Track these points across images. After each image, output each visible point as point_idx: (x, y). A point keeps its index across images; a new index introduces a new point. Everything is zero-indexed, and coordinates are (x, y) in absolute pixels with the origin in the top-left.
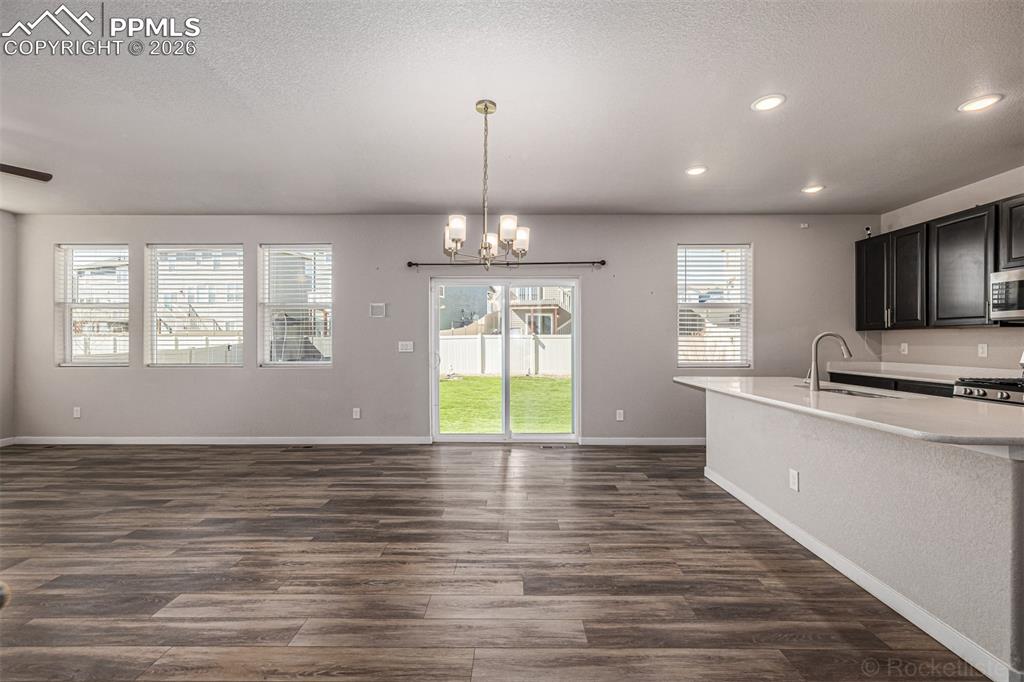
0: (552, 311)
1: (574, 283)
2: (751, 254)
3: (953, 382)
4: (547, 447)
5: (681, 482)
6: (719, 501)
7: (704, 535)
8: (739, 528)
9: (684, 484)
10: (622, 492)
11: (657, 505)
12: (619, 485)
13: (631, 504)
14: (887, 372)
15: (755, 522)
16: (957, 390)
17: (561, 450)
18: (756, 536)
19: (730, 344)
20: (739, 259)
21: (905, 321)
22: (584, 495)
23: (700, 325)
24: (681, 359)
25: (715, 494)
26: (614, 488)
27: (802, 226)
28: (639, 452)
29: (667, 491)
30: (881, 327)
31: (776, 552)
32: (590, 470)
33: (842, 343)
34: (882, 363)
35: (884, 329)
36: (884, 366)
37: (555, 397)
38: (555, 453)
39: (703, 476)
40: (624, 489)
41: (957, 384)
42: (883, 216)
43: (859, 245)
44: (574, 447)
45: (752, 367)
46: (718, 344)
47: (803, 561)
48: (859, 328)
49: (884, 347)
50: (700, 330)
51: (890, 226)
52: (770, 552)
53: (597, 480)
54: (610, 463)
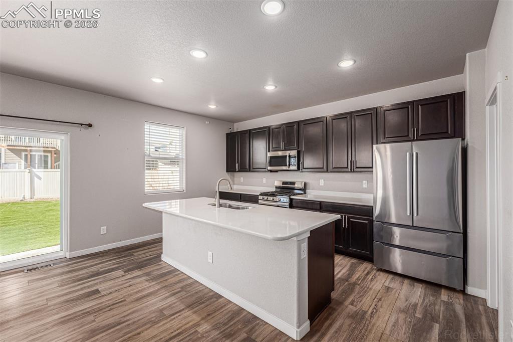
0: (50, 152)
1: (63, 137)
2: (184, 133)
3: (258, 194)
4: (32, 269)
5: (147, 270)
6: (171, 276)
7: (164, 309)
8: (183, 293)
9: (149, 270)
10: (103, 293)
11: (130, 295)
12: (100, 287)
13: (110, 302)
14: (237, 190)
15: (190, 285)
16: (260, 197)
17: (49, 268)
18: (192, 295)
19: (171, 174)
20: (179, 134)
21: (243, 169)
22: (67, 310)
23: (156, 164)
24: (147, 189)
25: (168, 272)
26: (97, 291)
27: (207, 123)
28: (119, 252)
29: (138, 280)
30: (235, 171)
31: (203, 303)
32: (75, 281)
33: (228, 183)
34: (235, 186)
35: (236, 172)
36: (235, 187)
37: (49, 216)
38: (40, 274)
39: (161, 260)
40: (104, 290)
41: (260, 195)
42: (235, 124)
43: (227, 134)
44: (62, 262)
45: (185, 191)
46: (165, 174)
47: (216, 303)
48: (227, 171)
49: (235, 179)
50: (156, 167)
51: (237, 129)
52: (201, 304)
53: (82, 289)
54: (94, 269)
